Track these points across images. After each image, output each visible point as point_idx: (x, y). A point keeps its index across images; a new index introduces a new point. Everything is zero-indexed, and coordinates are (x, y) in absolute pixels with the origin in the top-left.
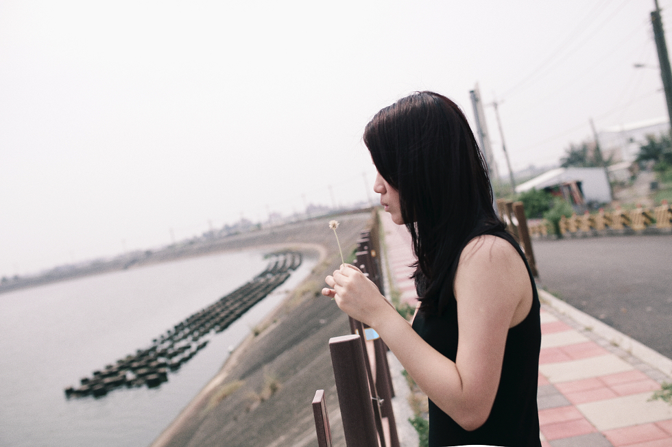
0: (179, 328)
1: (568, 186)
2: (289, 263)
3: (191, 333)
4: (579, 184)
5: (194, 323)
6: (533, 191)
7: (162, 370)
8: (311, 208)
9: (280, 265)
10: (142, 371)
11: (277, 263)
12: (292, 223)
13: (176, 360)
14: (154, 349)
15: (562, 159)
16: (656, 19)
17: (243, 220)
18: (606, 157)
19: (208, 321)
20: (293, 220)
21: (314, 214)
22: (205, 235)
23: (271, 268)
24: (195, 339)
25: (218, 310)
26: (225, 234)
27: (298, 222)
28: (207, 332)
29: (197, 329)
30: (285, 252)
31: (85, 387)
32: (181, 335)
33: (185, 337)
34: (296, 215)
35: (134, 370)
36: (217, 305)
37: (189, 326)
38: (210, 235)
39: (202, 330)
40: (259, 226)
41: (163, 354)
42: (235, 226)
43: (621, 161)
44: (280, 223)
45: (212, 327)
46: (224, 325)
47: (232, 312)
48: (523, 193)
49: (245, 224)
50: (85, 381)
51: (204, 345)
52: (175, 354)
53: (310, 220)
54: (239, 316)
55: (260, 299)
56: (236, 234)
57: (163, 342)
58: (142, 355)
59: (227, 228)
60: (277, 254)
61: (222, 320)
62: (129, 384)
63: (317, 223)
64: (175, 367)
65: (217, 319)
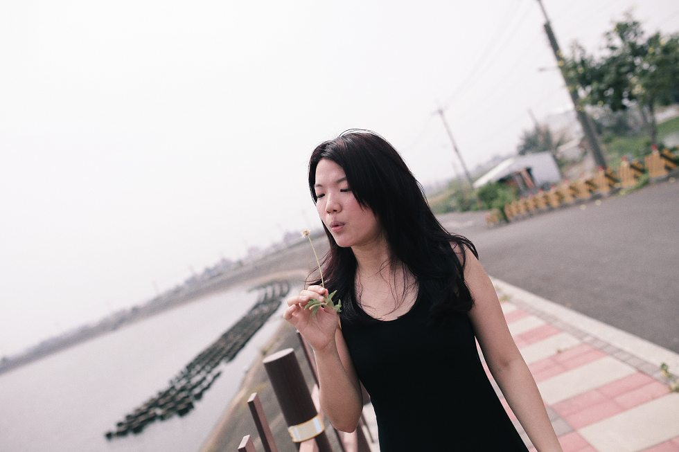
0: (190, 367)
1: (519, 174)
2: (278, 292)
3: (203, 368)
4: (529, 170)
5: (203, 359)
6: (489, 184)
7: (188, 401)
8: (288, 236)
9: (270, 295)
10: (171, 405)
11: (266, 294)
12: (273, 254)
13: (197, 391)
14: (173, 388)
15: (518, 147)
16: (548, 29)
17: (224, 260)
18: (556, 139)
19: (215, 356)
20: (273, 250)
21: (293, 241)
22: (188, 282)
23: (262, 299)
24: (209, 372)
25: (222, 345)
26: (207, 277)
27: (279, 252)
28: (217, 364)
29: (208, 364)
30: (271, 283)
31: (122, 428)
32: (193, 372)
33: (198, 372)
34: (275, 246)
35: (161, 407)
36: (220, 340)
37: (198, 363)
38: (192, 281)
39: (213, 363)
40: (240, 264)
41: (183, 389)
42: (216, 268)
43: (570, 140)
44: (260, 256)
45: (221, 359)
46: (231, 355)
47: (235, 344)
48: (480, 188)
49: (226, 263)
50: (120, 424)
51: (218, 375)
52: (195, 387)
53: (291, 247)
54: (243, 346)
55: (259, 328)
56: (220, 274)
57: (179, 381)
58: (164, 395)
59: (208, 271)
60: (264, 286)
61: (229, 351)
62: (162, 418)
63: (297, 250)
64: (199, 396)
65: (224, 352)
